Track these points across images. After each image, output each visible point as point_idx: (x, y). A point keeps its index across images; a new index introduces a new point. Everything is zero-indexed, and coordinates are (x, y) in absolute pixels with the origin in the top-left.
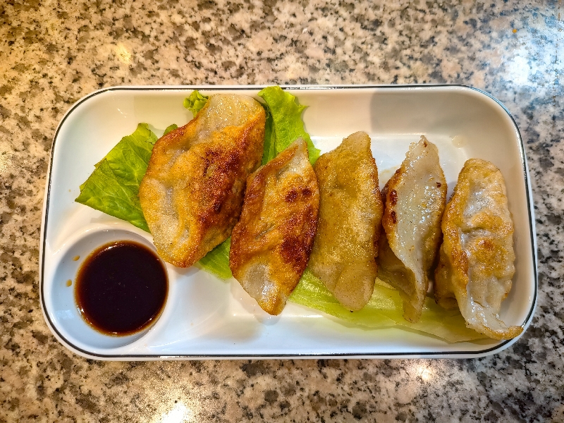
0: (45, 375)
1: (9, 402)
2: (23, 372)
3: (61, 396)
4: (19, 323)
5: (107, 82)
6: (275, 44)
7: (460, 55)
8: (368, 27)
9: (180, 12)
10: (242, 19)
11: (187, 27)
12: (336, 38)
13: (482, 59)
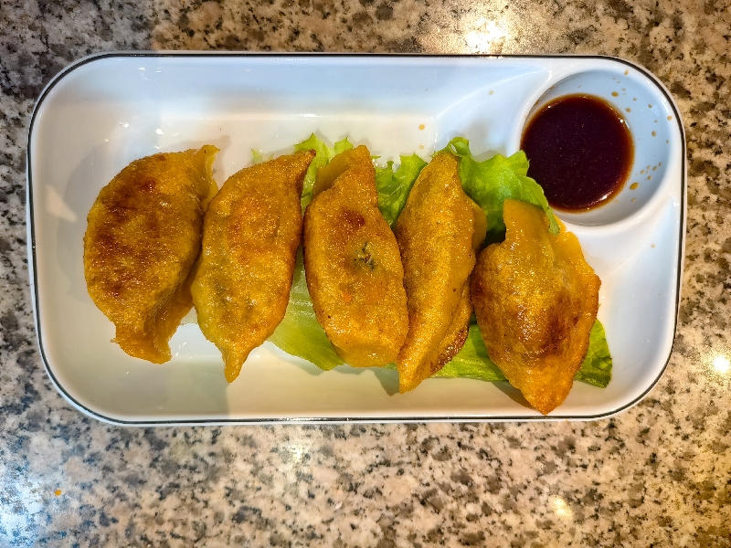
0: (673, 43)
1: (716, 10)
2: (701, 47)
4: (708, 110)
5: (604, 430)
7: (124, 474)
8: (251, 512)
9: (509, 528)
10: (425, 521)
11: (499, 508)
13: (95, 469)
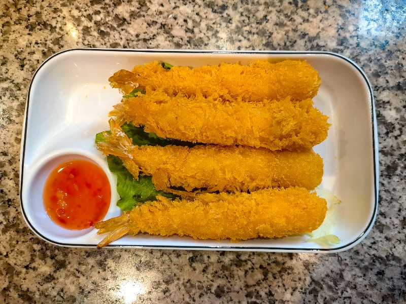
3: (7, 293)
6: (149, 28)
12: (194, 21)
